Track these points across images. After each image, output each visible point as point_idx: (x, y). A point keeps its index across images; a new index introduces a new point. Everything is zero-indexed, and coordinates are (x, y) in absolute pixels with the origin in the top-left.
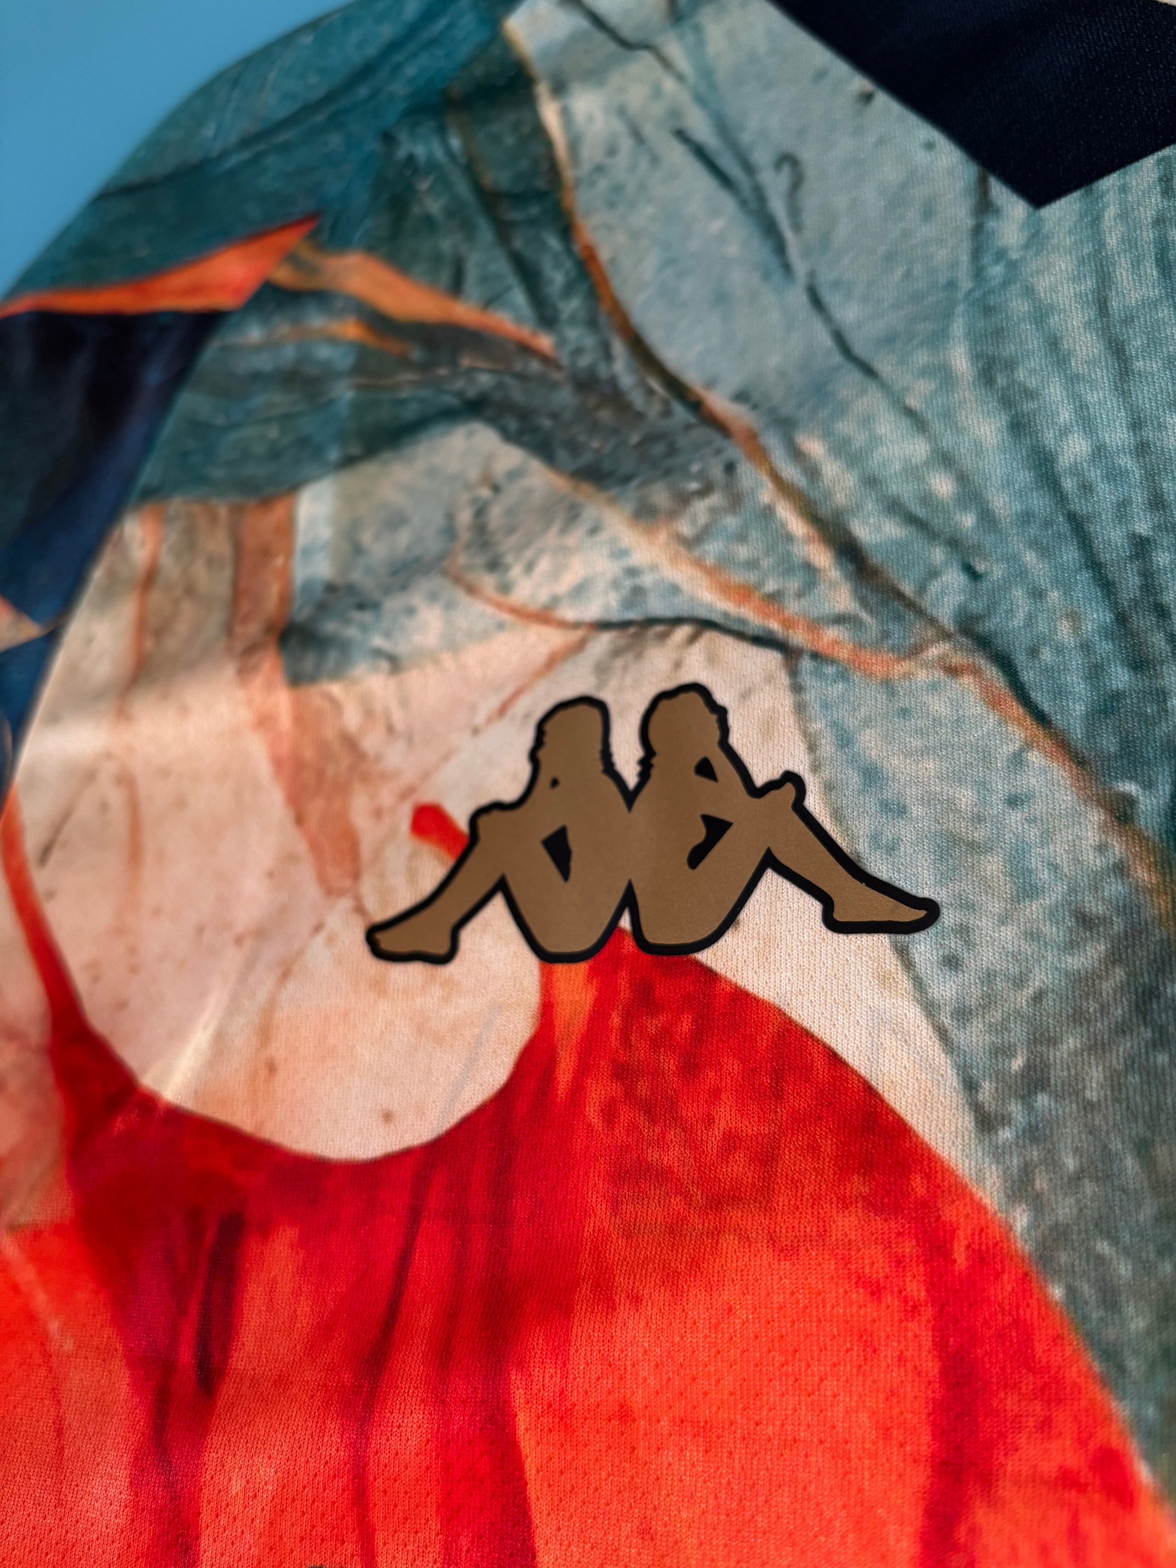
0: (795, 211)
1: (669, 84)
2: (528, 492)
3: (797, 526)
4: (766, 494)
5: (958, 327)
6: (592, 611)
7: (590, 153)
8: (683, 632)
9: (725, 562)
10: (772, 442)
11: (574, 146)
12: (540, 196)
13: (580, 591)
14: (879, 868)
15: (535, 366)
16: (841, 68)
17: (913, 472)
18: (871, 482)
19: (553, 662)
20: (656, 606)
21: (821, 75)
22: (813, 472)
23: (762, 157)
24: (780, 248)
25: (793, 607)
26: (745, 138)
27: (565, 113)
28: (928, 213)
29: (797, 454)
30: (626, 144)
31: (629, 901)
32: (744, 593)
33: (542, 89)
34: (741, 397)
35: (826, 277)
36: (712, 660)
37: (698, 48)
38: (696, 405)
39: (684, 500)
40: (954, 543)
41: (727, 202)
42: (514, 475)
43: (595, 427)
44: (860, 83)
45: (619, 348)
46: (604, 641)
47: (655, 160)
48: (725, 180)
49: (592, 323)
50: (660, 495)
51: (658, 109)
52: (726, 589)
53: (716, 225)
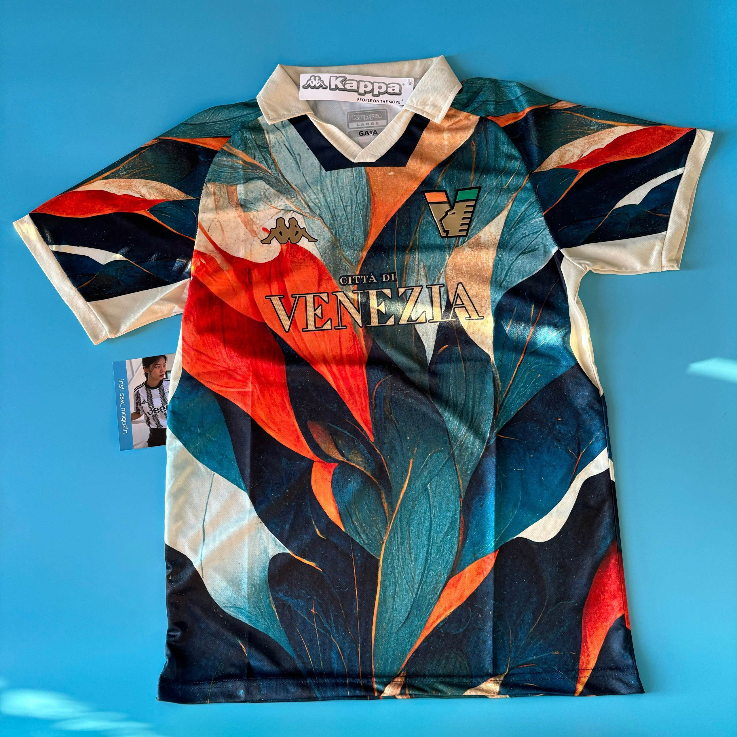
0: (300, 162)
1: (283, 136)
2: (271, 192)
3: (303, 203)
4: (300, 199)
5: (319, 184)
6: (282, 208)
7: (272, 143)
8: (292, 212)
9: (296, 205)
10: (300, 193)
11: (270, 142)
12: (266, 148)
13: (280, 206)
14: (313, 236)
15: (269, 174)
16: (305, 143)
17: (314, 199)
18: (311, 199)
19: (277, 213)
20: (289, 208)
21: (302, 143)
22: (305, 197)
23: (296, 153)
24: (299, 167)
25: (303, 211)
26: (294, 149)
27: (269, 136)
28: (315, 168)
29: (303, 195)
30: (277, 144)
31: (289, 238)
32: (298, 209)
33: (265, 132)
34: (296, 186)
35: (304, 173)
36: (295, 215)
37: (286, 133)
38: (291, 185)
39: (292, 198)
40: (318, 207)
41: (292, 158)
42: (268, 189)
43: (278, 185)
44: (307, 147)
45: (280, 175)
46: (283, 212)
47: (282, 148)
48: (291, 154)
49: (276, 170)
50: (289, 197)
51: (281, 140)
52: (296, 208)
53: (291, 161)
